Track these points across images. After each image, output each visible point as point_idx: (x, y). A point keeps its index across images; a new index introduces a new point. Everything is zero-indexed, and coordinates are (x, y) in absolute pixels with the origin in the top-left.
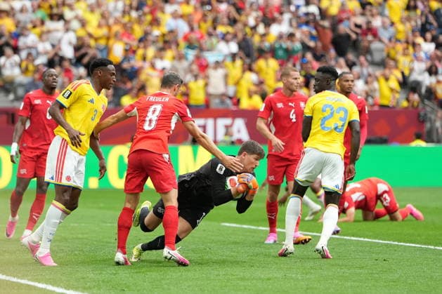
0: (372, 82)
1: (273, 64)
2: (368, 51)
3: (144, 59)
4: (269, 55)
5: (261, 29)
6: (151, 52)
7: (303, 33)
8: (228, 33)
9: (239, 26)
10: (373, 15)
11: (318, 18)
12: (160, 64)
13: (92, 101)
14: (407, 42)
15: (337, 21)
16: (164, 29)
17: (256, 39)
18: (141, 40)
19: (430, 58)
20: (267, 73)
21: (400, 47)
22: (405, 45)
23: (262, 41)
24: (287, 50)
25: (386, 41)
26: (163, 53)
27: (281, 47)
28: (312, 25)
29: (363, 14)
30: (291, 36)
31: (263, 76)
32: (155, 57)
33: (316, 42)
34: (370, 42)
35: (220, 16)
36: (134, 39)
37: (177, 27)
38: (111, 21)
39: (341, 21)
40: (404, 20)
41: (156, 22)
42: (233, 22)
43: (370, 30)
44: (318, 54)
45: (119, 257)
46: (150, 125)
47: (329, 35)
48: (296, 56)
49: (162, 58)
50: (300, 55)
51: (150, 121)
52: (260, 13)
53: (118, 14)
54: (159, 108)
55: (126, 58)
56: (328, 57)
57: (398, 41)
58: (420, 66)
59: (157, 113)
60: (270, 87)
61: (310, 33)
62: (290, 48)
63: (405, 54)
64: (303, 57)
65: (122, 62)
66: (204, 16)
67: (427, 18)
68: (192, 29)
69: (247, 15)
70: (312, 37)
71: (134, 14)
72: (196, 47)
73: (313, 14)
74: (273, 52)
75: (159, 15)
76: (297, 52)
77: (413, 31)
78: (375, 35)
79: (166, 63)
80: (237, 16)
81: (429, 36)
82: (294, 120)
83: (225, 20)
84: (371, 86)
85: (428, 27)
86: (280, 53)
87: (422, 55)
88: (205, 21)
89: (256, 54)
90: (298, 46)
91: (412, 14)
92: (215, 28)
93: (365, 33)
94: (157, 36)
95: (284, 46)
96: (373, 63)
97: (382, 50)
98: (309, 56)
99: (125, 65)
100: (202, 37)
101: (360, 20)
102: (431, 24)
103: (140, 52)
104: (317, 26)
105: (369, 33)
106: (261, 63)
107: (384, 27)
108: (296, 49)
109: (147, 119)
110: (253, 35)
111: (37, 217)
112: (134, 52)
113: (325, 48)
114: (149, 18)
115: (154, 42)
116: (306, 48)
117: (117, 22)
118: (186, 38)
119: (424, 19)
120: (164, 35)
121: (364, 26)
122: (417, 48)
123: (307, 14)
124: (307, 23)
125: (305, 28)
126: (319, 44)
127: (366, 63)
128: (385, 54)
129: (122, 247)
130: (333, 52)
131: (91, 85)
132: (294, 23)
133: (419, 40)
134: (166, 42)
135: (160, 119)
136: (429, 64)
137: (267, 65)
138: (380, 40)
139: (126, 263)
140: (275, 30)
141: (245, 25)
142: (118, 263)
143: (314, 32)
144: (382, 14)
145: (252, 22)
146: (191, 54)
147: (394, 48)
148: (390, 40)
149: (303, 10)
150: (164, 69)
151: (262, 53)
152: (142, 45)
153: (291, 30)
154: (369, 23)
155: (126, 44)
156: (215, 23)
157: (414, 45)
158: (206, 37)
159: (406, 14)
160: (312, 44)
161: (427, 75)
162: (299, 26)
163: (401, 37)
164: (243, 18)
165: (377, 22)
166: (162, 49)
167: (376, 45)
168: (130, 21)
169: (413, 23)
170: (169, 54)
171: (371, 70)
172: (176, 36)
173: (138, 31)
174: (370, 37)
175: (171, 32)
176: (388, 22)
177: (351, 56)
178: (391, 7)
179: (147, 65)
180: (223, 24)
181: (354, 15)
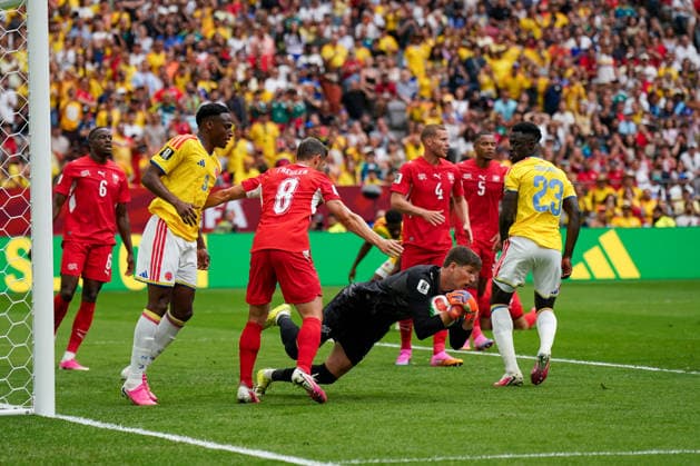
0: (396, 151)
1: (272, 128)
2: (385, 112)
3: (109, 123)
4: (266, 118)
5: (254, 85)
6: (116, 114)
7: (306, 89)
8: (213, 90)
9: (226, 81)
10: (388, 67)
11: (322, 70)
12: (129, 131)
13: (202, 163)
14: (433, 100)
15: (345, 75)
16: (130, 86)
17: (249, 98)
18: (100, 100)
19: (464, 120)
20: (265, 141)
21: (426, 106)
22: (431, 105)
23: (256, 100)
24: (287, 111)
25: (408, 100)
26: (132, 116)
27: (279, 107)
28: (316, 79)
29: (375, 66)
30: (292, 93)
31: (260, 145)
32: (122, 121)
33: (323, 101)
34: (388, 100)
35: (199, 69)
36: (92, 99)
37: (146, 82)
38: (61, 76)
39: (348, 75)
40: (430, 73)
41: (118, 77)
42: (217, 77)
43: (386, 85)
44: (325, 116)
45: (244, 392)
46: (282, 206)
47: (338, 91)
48: (298, 118)
49: (131, 123)
50: (303, 117)
51: (283, 200)
52: (249, 65)
53: (70, 68)
54: (294, 183)
55: (84, 123)
56: (337, 119)
57: (422, 98)
58: (452, 130)
59: (292, 189)
60: (269, 158)
61: (315, 89)
62: (291, 108)
63: (433, 116)
64: (308, 120)
65: (80, 127)
66: (181, 69)
67: (457, 70)
68: (166, 86)
69: (235, 68)
70: (317, 95)
71: (90, 68)
72: (173, 108)
73: (315, 65)
74: (269, 114)
75: (122, 67)
76: (300, 113)
77: (441, 86)
78: (393, 92)
79: (136, 129)
80: (222, 70)
81: (460, 92)
82: (440, 198)
83: (207, 74)
84: (395, 157)
85: (458, 81)
86: (279, 115)
87: (454, 115)
88: (182, 76)
89: (248, 118)
90: (300, 105)
91: (437, 65)
92: (196, 85)
93: (380, 89)
94: (123, 94)
95: (284, 106)
96: (393, 128)
97: (404, 111)
98: (315, 119)
99: (84, 132)
100: (179, 96)
101: (372, 73)
102: (462, 77)
103: (103, 115)
104: (323, 81)
105: (385, 89)
106: (257, 128)
107: (403, 80)
108: (298, 109)
109: (279, 197)
110: (243, 93)
111: (83, 334)
112: (95, 115)
113: (333, 108)
114: (109, 72)
115: (119, 102)
116: (311, 108)
117: (69, 77)
118: (159, 96)
119: (452, 71)
120: (130, 93)
121: (378, 81)
122: (447, 109)
123: (309, 65)
124: (309, 77)
125: (307, 84)
126: (326, 103)
127: (385, 129)
128: (407, 115)
129: (247, 378)
130: (344, 114)
131: (199, 141)
132: (294, 77)
133: (448, 98)
134: (134, 102)
135: (296, 198)
136: (464, 127)
137: (265, 130)
138: (400, 99)
139: (253, 400)
140: (272, 86)
141: (233, 80)
142: (242, 401)
143: (319, 89)
144: (398, 65)
145: (241, 76)
146: (168, 118)
147: (418, 108)
148: (413, 97)
149: (303, 60)
150: (134, 136)
151: (257, 115)
152: (103, 106)
153: (291, 86)
154: (384, 76)
155: (83, 105)
156: (195, 77)
157: (443, 104)
158: (185, 96)
159: (430, 65)
160: (318, 103)
161: (462, 141)
162: (300, 81)
163: (426, 93)
164: (230, 71)
165: (394, 76)
166: (132, 111)
167: (394, 105)
168: (85, 75)
169: (440, 76)
170: (140, 116)
171: (392, 136)
172: (147, 94)
173: (97, 89)
174: (386, 95)
175: (141, 88)
176: (408, 75)
177: (366, 118)
178: (410, 57)
179: (113, 131)
180: (205, 79)
181: (365, 66)
